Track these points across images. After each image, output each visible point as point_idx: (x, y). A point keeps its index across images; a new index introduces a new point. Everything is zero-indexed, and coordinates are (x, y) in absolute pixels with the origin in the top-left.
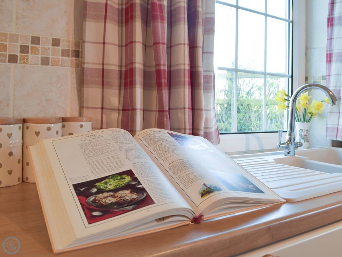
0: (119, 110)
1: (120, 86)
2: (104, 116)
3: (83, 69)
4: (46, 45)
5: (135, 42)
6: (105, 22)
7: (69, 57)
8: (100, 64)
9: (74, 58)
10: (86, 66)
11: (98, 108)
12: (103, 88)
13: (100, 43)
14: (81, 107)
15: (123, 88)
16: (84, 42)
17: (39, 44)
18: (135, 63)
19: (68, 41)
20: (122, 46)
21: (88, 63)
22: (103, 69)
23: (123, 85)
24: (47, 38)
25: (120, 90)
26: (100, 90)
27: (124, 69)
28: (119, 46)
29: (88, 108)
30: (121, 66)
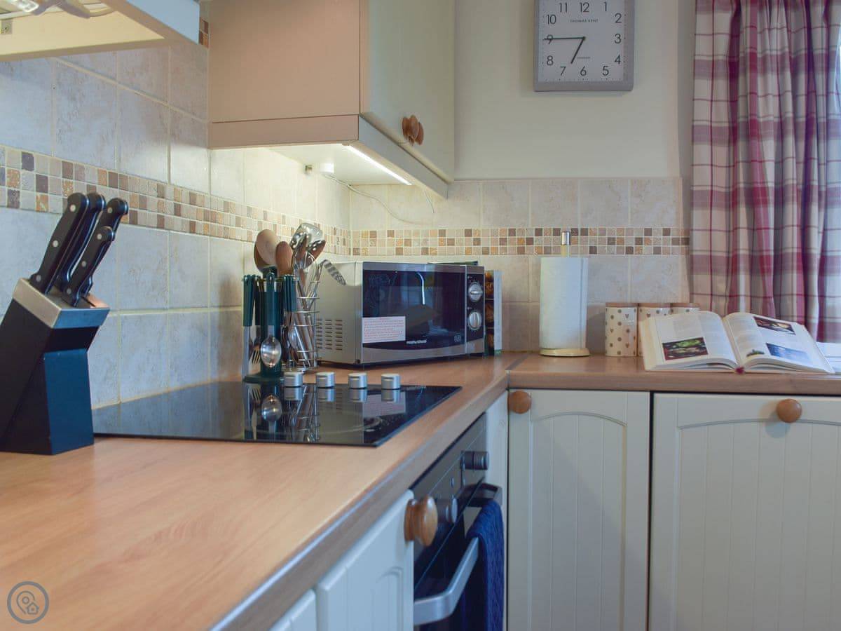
0: (726, 296)
1: (728, 271)
2: (713, 302)
3: (692, 257)
4: (658, 236)
5: (739, 228)
6: (711, 209)
7: (679, 244)
8: (706, 251)
9: (684, 246)
10: (694, 253)
11: (708, 295)
12: (711, 274)
13: (706, 230)
14: (692, 294)
15: (730, 274)
16: (692, 230)
17: (651, 235)
18: (739, 249)
19: (678, 230)
20: (729, 231)
21: (696, 251)
22: (711, 256)
23: (730, 270)
24: (658, 230)
25: (727, 276)
26: (708, 277)
27: (731, 255)
28: (726, 231)
29: (697, 294)
30: (728, 252)
